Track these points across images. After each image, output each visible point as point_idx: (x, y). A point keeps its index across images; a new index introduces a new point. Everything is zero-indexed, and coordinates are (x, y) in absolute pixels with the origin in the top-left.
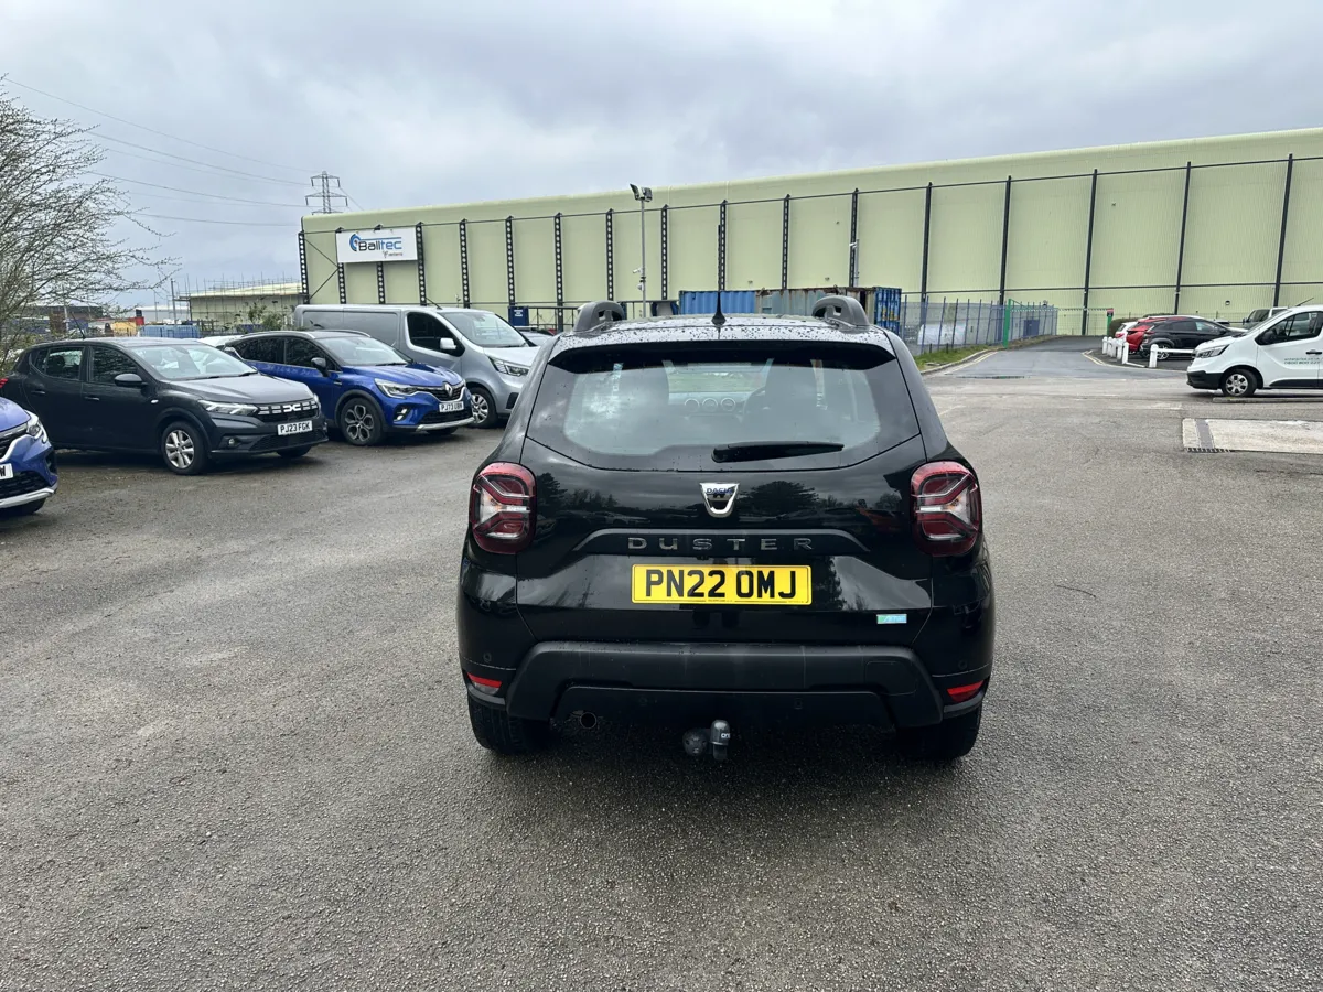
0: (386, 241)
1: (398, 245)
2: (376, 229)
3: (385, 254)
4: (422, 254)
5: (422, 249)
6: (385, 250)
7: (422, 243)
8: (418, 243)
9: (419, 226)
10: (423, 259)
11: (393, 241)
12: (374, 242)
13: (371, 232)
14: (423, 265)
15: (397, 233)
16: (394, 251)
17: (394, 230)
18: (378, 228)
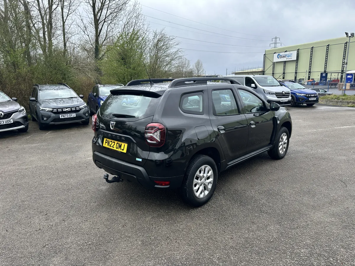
0: (287, 55)
2: (285, 52)
3: (287, 59)
4: (298, 58)
6: (287, 57)
7: (298, 55)
8: (297, 55)
9: (298, 50)
11: (290, 55)
12: (284, 55)
15: (291, 52)
16: (290, 58)
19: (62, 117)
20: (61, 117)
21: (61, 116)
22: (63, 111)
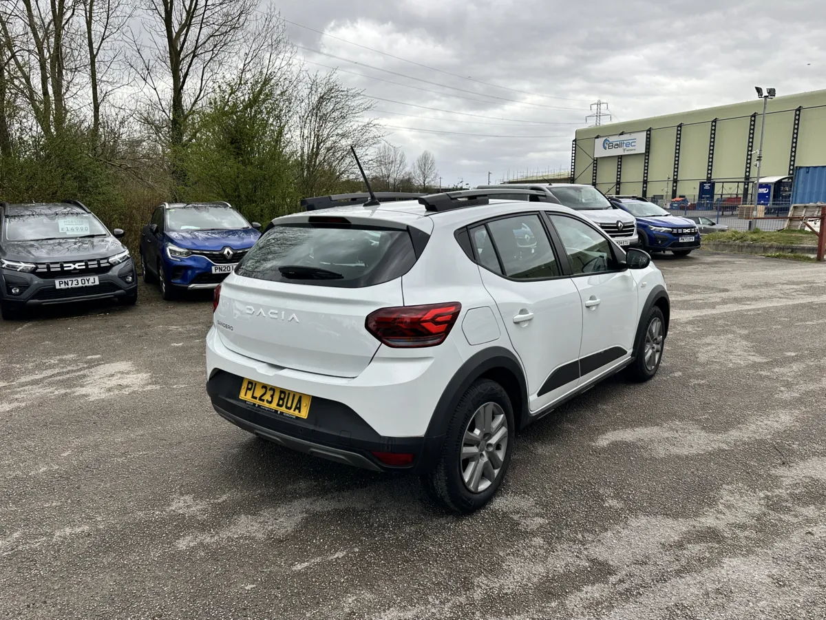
0: (625, 142)
1: (633, 144)
2: (620, 134)
3: (624, 150)
4: (649, 149)
5: (649, 145)
6: (625, 147)
7: (649, 138)
8: (647, 142)
9: (649, 130)
10: (649, 152)
11: (630, 141)
12: (618, 143)
13: (617, 136)
14: (648, 156)
15: (634, 136)
16: (630, 148)
17: (632, 134)
18: (622, 134)
19: (63, 286)
20: (58, 287)
21: (59, 284)
22: (65, 269)
